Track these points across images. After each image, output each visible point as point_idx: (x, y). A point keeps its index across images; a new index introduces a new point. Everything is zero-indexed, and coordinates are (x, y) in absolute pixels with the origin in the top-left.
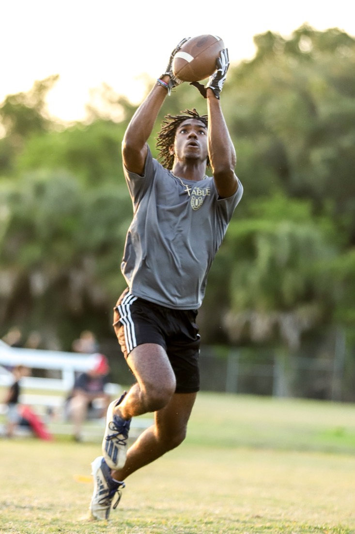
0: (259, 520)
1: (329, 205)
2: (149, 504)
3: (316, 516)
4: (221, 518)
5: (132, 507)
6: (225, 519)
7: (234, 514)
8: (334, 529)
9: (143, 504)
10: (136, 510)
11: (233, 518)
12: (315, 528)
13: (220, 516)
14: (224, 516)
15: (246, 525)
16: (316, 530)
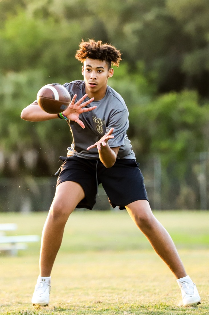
0: (100, 305)
1: (141, 65)
2: (18, 300)
3: (142, 297)
4: (72, 306)
5: (6, 303)
6: (75, 306)
7: (80, 302)
8: (155, 307)
9: (13, 301)
10: (8, 305)
11: (81, 305)
12: (142, 307)
13: (70, 305)
14: (74, 304)
15: (90, 309)
16: (142, 308)
